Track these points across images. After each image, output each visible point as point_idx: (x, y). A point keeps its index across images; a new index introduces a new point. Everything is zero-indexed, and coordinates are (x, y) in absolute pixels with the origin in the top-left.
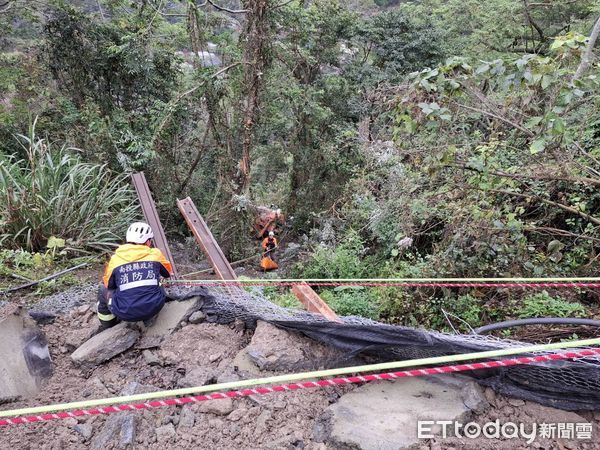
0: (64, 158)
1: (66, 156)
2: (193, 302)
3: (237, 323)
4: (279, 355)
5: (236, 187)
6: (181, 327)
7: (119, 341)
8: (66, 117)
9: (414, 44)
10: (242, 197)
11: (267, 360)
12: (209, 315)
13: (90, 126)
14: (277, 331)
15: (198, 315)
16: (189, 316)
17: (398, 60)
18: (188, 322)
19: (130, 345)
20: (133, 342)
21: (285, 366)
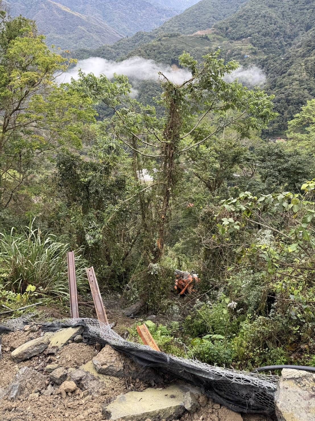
0: (47, 240)
1: (49, 238)
2: (78, 329)
3: (97, 345)
4: (108, 365)
5: (153, 258)
6: (69, 343)
7: (36, 348)
8: (60, 213)
9: (285, 165)
10: (156, 265)
11: (101, 367)
12: (85, 338)
13: (72, 219)
14: (113, 351)
15: (79, 337)
16: (74, 337)
17: (274, 176)
18: (73, 341)
19: (42, 351)
20: (43, 350)
21: (112, 372)
